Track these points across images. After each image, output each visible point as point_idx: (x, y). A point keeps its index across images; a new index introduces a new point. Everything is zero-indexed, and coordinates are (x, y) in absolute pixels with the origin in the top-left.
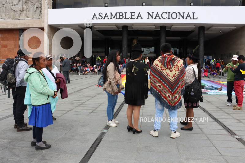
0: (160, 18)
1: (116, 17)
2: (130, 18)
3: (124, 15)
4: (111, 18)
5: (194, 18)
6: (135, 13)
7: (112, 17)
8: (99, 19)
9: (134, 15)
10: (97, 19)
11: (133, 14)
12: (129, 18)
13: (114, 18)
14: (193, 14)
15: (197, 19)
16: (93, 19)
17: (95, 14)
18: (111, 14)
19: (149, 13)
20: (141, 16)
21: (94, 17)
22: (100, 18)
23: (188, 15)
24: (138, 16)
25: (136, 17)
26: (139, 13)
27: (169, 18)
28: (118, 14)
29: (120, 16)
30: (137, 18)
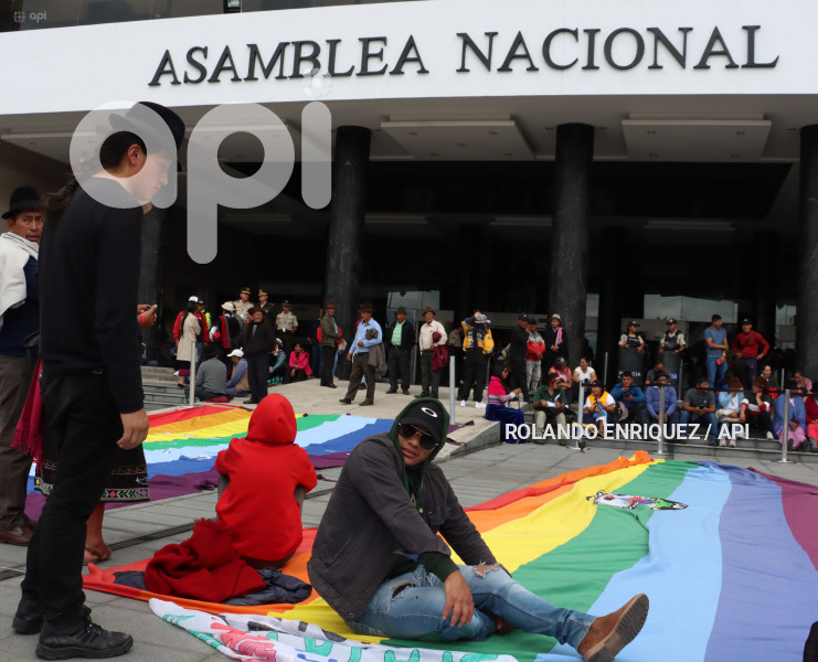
0: (533, 69)
1: (276, 71)
2: (358, 69)
3: (323, 58)
4: (251, 77)
5: (751, 64)
6: (383, 40)
7: (258, 72)
8: (187, 80)
9: (380, 55)
10: (176, 82)
11: (374, 48)
12: (348, 74)
13: (267, 73)
14: (744, 35)
15: (772, 65)
16: (155, 83)
17: (167, 58)
18: (254, 51)
19: (467, 41)
20: (418, 59)
21: (160, 72)
22: (194, 74)
23: (711, 44)
24: (404, 59)
25: (391, 68)
26: (411, 44)
27: (591, 66)
28: (290, 53)
29: (298, 59)
30: (398, 71)
